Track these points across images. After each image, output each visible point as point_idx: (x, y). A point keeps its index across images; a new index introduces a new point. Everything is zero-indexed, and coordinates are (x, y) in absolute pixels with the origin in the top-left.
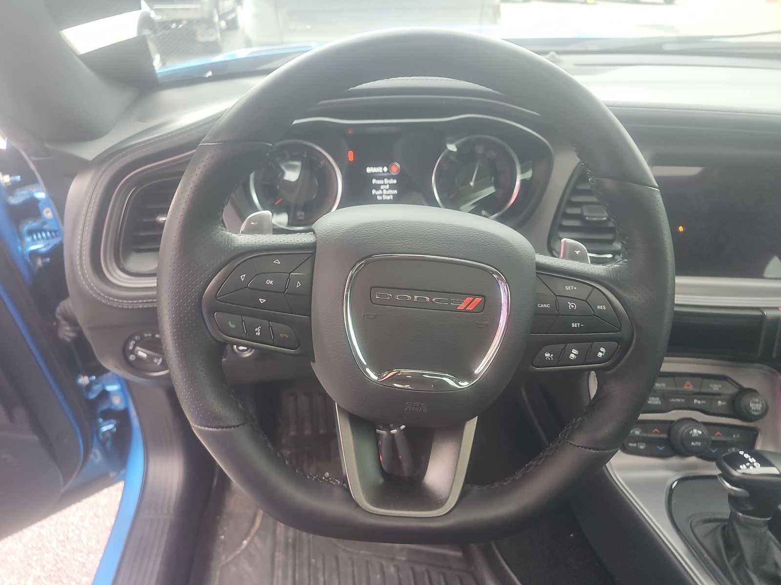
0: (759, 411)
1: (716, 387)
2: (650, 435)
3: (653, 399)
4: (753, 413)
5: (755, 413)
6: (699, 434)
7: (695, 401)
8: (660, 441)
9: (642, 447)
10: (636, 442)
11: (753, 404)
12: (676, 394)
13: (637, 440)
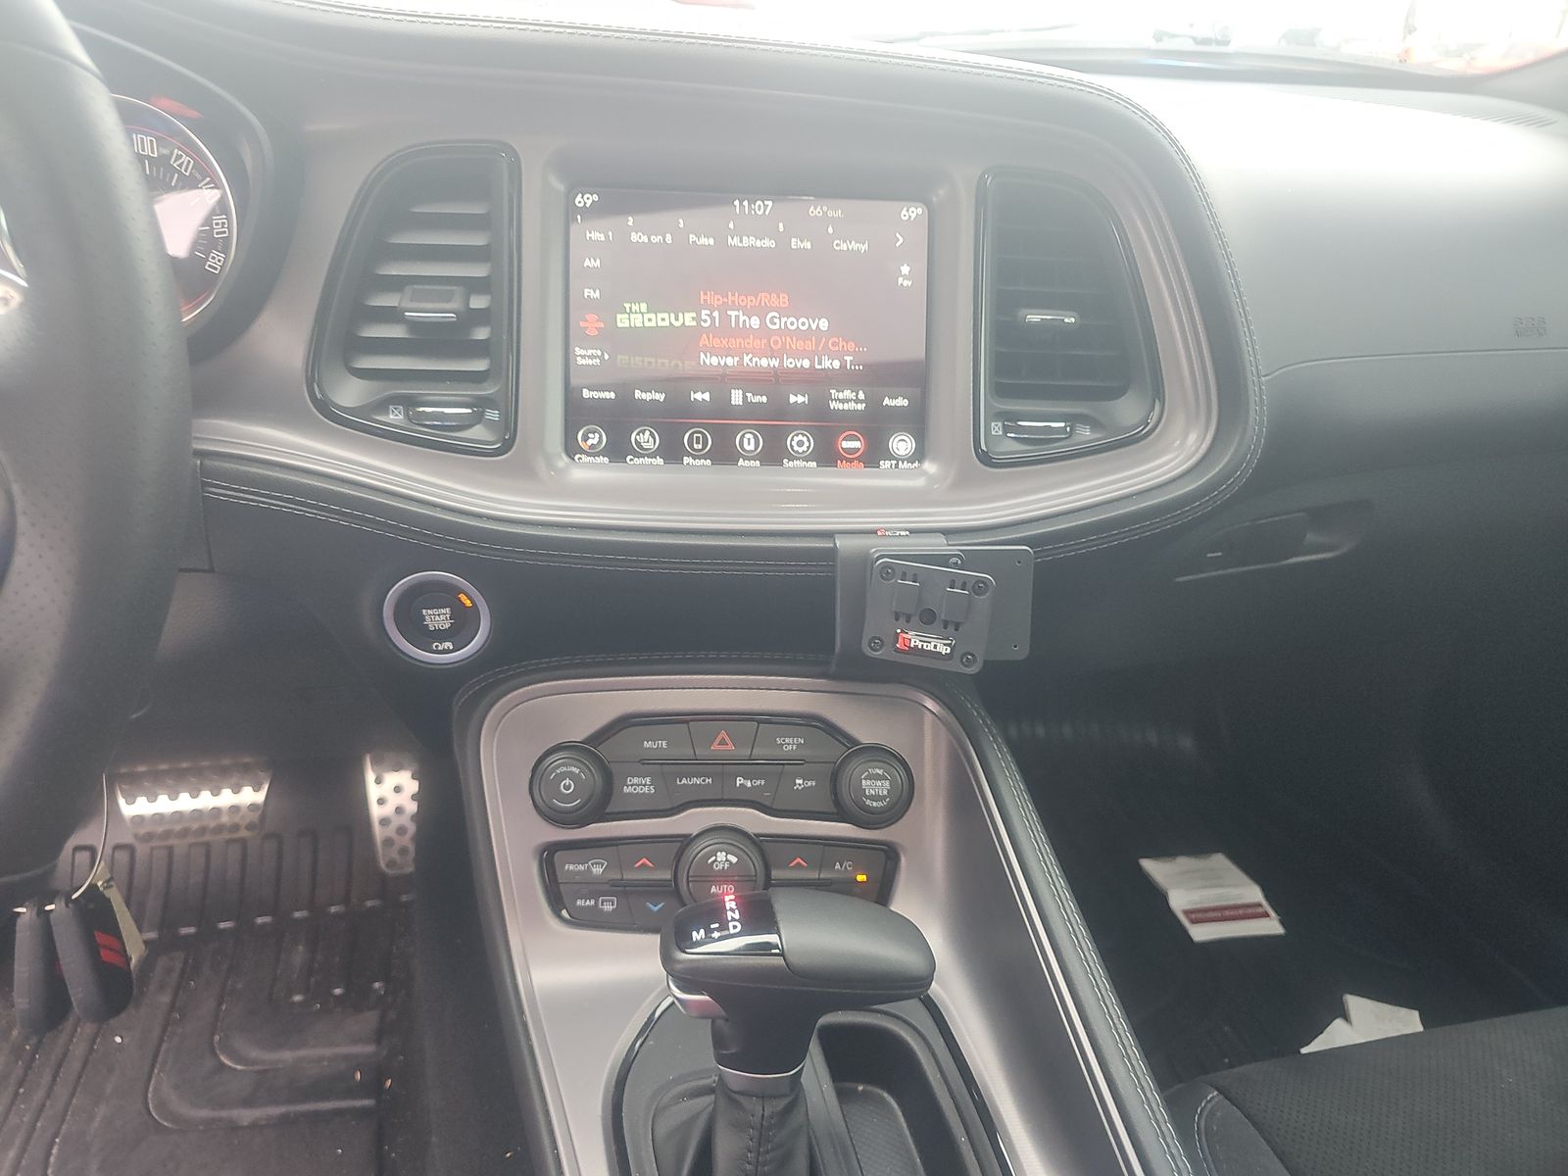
0: (883, 798)
1: (790, 744)
2: (628, 876)
3: (636, 780)
4: (868, 802)
5: (875, 804)
6: (731, 863)
7: (739, 781)
8: (653, 890)
9: (608, 907)
10: (594, 895)
11: (869, 782)
12: (696, 765)
13: (595, 889)
